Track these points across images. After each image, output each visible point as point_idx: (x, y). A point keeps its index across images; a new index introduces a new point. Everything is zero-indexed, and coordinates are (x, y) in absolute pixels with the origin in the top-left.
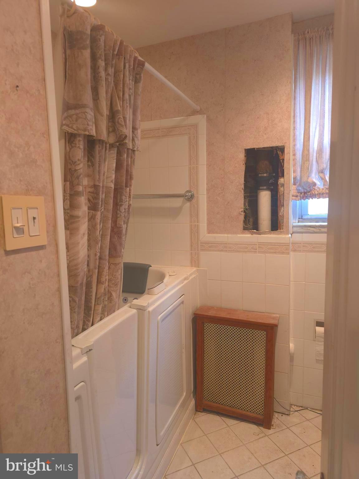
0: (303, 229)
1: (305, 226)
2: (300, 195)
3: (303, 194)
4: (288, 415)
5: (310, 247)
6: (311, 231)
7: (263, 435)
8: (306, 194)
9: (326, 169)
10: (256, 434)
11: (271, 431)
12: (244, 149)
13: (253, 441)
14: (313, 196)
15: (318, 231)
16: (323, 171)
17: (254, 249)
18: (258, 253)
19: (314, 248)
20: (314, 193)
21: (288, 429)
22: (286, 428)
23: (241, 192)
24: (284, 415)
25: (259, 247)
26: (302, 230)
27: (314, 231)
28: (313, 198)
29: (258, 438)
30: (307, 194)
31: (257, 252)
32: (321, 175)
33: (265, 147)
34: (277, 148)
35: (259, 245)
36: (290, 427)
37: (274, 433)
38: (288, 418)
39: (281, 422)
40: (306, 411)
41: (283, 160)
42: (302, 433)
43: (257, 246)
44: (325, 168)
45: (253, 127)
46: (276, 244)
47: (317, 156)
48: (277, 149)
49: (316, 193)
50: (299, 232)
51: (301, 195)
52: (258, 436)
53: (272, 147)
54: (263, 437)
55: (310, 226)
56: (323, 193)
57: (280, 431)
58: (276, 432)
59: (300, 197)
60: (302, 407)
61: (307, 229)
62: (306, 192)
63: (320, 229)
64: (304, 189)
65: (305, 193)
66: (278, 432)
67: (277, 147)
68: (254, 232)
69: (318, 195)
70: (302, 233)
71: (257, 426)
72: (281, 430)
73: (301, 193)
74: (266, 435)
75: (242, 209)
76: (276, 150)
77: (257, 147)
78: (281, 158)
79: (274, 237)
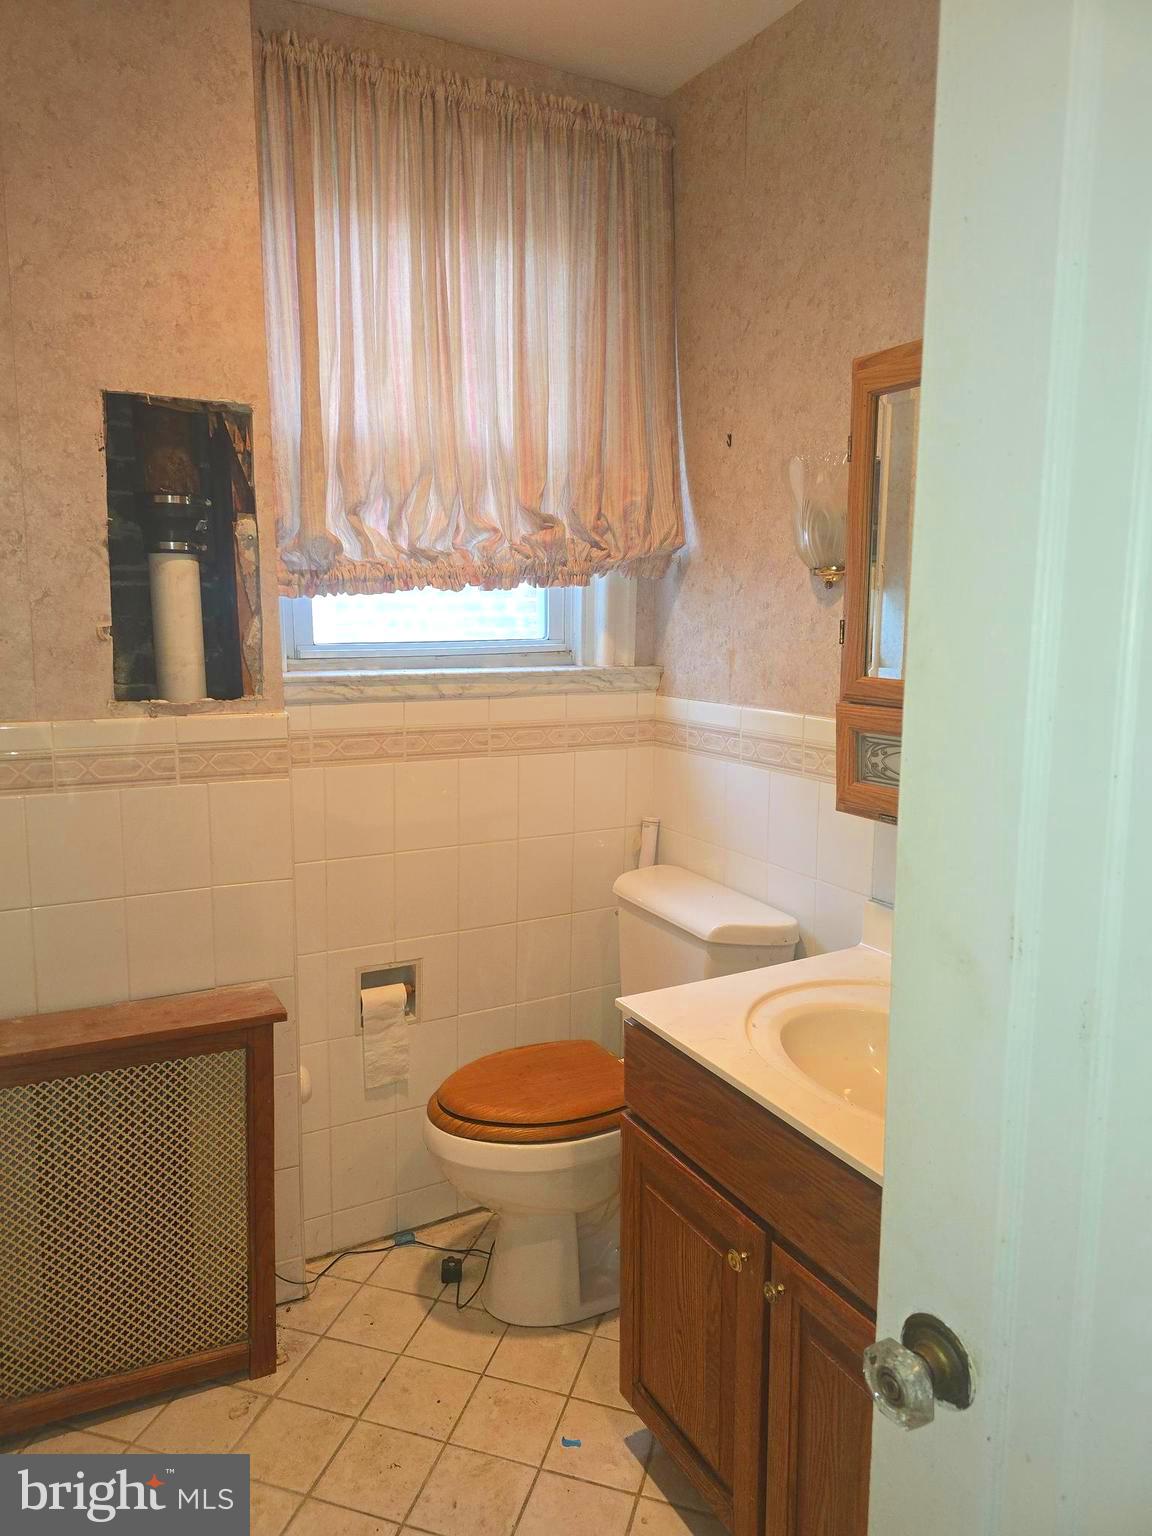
0: (312, 690)
1: (320, 681)
2: (299, 579)
3: (308, 576)
4: (303, 1298)
5: (335, 748)
6: (337, 697)
7: (260, 1402)
8: (318, 577)
9: (365, 503)
10: (238, 1413)
11: (280, 1375)
12: (102, 391)
13: (241, 1439)
14: (335, 587)
15: (357, 694)
16: (358, 509)
17: (165, 769)
18: (181, 783)
19: (347, 747)
20: (341, 578)
21: (324, 1341)
22: (319, 1341)
23: (99, 555)
24: (293, 1307)
25: (183, 760)
26: (306, 695)
27: (344, 695)
28: (338, 590)
29: (251, 1421)
30: (321, 576)
31: (178, 777)
32: (353, 518)
33: (181, 399)
34: (221, 411)
35: (181, 751)
36: (326, 1332)
37: (292, 1376)
38: (308, 1305)
39: (294, 1329)
40: (348, 1258)
41: (249, 454)
42: (369, 1329)
43: (177, 755)
44: (363, 499)
45: (132, 316)
46: (244, 745)
47: (342, 461)
48: (224, 415)
49: (347, 576)
50: (299, 700)
51: (303, 582)
52: (246, 1417)
53: (204, 404)
54: (263, 1410)
55: (333, 681)
56: (365, 579)
57: (304, 1360)
58: (296, 1370)
59: (299, 586)
60: (329, 1255)
61: (326, 691)
62: (316, 571)
63: (362, 688)
64: (311, 559)
65: (315, 574)
66: (300, 1365)
67: (223, 405)
68: (160, 705)
69: (353, 583)
70: (310, 703)
71: (228, 1385)
72: (308, 1355)
73: (302, 574)
74: (271, 1399)
75: (106, 619)
76: (219, 415)
77: (153, 394)
78: (239, 446)
79: (228, 721)
